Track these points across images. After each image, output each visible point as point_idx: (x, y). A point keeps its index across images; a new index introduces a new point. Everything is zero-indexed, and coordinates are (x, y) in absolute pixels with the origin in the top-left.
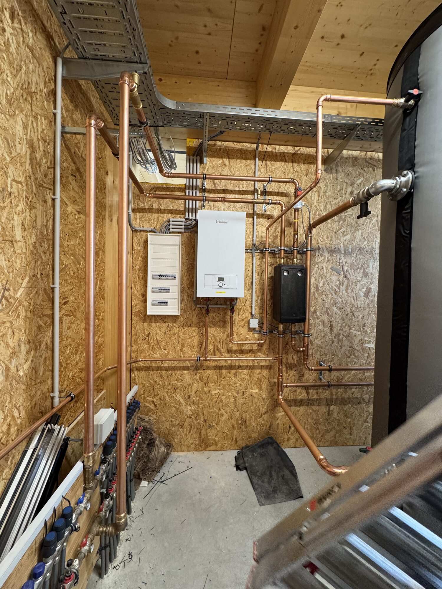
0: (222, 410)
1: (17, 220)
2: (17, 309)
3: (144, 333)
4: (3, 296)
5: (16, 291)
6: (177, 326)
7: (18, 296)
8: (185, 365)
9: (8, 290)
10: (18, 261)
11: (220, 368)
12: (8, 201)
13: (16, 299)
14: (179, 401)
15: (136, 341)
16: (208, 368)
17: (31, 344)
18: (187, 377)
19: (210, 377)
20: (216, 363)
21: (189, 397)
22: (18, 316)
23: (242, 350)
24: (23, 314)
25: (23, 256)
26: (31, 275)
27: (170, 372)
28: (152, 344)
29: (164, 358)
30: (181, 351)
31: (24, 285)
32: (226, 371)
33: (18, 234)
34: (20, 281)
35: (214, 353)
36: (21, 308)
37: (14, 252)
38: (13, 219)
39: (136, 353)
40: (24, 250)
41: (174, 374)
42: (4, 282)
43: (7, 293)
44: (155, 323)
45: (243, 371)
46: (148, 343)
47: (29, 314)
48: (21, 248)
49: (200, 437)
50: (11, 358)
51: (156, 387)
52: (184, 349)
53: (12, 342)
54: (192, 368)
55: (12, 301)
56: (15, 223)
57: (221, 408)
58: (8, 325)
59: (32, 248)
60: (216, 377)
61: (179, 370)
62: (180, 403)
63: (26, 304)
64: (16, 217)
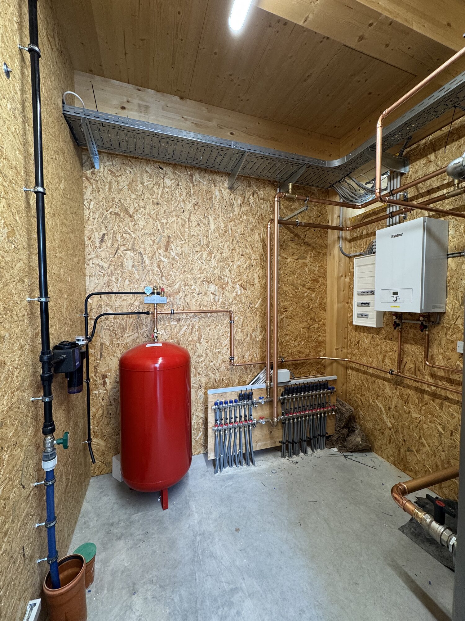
0: (423, 438)
1: (256, 275)
2: (256, 312)
3: (356, 340)
4: (249, 307)
5: (255, 305)
6: (379, 338)
7: (256, 306)
8: (386, 376)
9: (252, 304)
10: (256, 292)
11: (423, 392)
12: (252, 269)
13: (255, 308)
14: (381, 408)
15: (350, 346)
16: (409, 387)
17: (263, 328)
18: (388, 388)
19: (410, 397)
20: (417, 384)
21: (390, 408)
22: (256, 315)
23: (450, 379)
24: (258, 315)
25: (259, 290)
26: (263, 297)
27: (374, 379)
28: (361, 350)
29: (369, 365)
30: (383, 362)
31: (259, 302)
32: (429, 397)
33: (256, 281)
34: (257, 300)
35: (415, 373)
36: (257, 312)
37: (255, 289)
38: (254, 276)
39: (350, 355)
40: (259, 287)
41: (376, 382)
42: (250, 301)
43: (251, 306)
44: (363, 332)
45: (452, 405)
46: (358, 348)
47: (262, 315)
48: (258, 286)
49: (399, 454)
50: (253, 332)
51: (363, 388)
52: (385, 360)
53: (254, 326)
54: (393, 382)
55: (253, 308)
56: (255, 277)
57: (422, 436)
58: (252, 318)
59: (263, 286)
60: (417, 399)
61: (381, 379)
62: (381, 411)
63: (260, 310)
64: (255, 274)
